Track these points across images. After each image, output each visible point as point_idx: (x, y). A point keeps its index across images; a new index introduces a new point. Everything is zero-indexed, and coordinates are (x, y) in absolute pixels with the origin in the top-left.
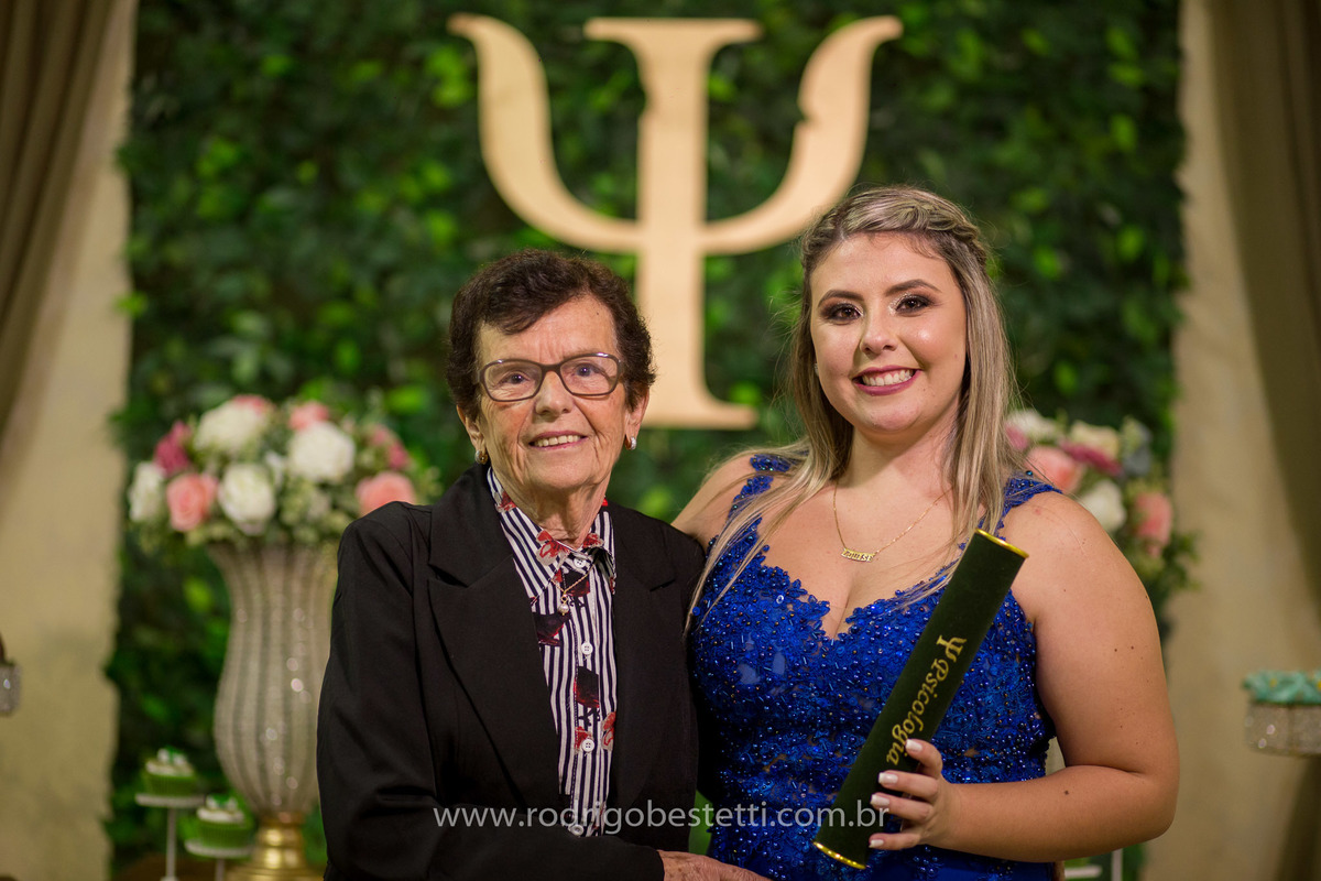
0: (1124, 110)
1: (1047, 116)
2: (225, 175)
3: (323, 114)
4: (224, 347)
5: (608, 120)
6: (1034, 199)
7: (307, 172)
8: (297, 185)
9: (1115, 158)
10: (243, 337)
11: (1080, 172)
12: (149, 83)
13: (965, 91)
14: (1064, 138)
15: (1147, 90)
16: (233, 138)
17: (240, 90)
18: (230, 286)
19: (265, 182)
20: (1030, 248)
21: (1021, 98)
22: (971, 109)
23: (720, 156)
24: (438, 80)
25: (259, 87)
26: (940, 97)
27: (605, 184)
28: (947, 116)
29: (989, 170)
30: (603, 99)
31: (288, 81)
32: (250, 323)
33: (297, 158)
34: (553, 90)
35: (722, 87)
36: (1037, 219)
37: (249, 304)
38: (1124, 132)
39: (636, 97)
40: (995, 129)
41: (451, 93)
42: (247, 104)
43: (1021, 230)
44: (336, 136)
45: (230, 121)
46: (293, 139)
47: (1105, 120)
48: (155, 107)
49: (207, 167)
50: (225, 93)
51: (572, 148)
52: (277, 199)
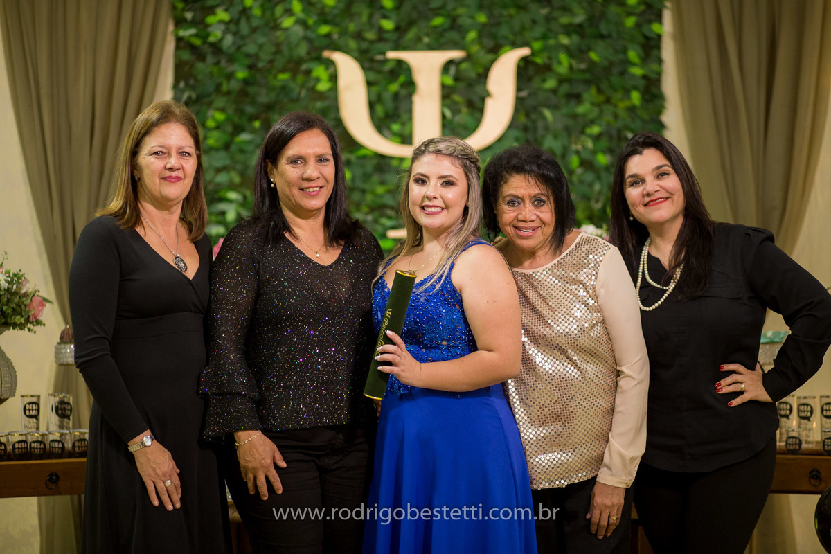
0: (636, 88)
1: (600, 91)
2: (217, 128)
3: (264, 98)
4: (222, 206)
5: (396, 96)
6: (595, 130)
7: (257, 124)
8: (253, 131)
9: (632, 109)
10: (230, 201)
11: (616, 116)
12: (182, 85)
13: (562, 81)
14: (608, 101)
15: (645, 77)
16: (222, 110)
17: (225, 88)
18: (222, 178)
19: (238, 129)
20: (594, 152)
21: (588, 83)
22: (565, 89)
23: (448, 114)
24: (318, 80)
25: (234, 85)
26: (551, 83)
27: (396, 127)
28: (554, 91)
29: (574, 116)
30: (394, 87)
31: (246, 82)
32: (232, 195)
33: (252, 118)
34: (369, 84)
35: (449, 81)
36: (597, 138)
37: (232, 187)
38: (636, 97)
39: (410, 85)
40: (577, 98)
41: (323, 86)
42: (228, 93)
43: (590, 144)
44: (269, 107)
45: (220, 102)
46: (250, 109)
47: (627, 92)
48: (185, 96)
49: (211, 123)
50: (218, 88)
51: (380, 110)
52: (244, 137)
